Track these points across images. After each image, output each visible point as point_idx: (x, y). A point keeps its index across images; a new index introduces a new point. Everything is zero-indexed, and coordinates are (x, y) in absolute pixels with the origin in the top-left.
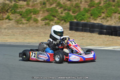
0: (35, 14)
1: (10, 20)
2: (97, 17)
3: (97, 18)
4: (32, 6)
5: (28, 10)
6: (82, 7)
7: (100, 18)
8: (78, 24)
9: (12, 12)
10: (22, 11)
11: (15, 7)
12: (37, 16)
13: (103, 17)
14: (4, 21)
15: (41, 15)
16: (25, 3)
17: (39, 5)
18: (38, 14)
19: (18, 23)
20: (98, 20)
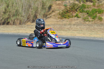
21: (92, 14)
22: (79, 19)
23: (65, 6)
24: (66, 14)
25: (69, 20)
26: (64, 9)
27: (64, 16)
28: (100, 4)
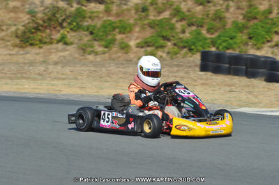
0: (124, 33)
1: (66, 44)
2: (264, 43)
3: (264, 46)
4: (118, 15)
5: (109, 22)
6: (229, 18)
8: (219, 57)
9: (72, 26)
10: (95, 26)
11: (80, 15)
12: (127, 37)
13: (277, 42)
14: (54, 46)
15: (136, 34)
16: (102, 7)
17: (133, 12)
18: (130, 32)
19: (84, 53)
20: (266, 49)
21: (103, 36)
22: (68, 47)
23: (32, 13)
24: (35, 35)
25: (41, 50)
26: (29, 23)
27: (28, 42)
28: (125, 7)
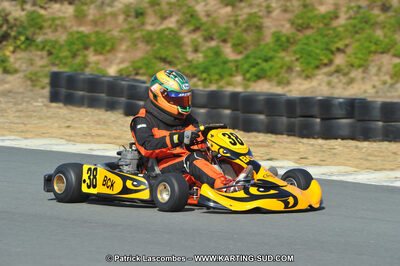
0: (101, 53)
1: (7, 71)
2: (318, 67)
3: (317, 72)
4: (95, 23)
5: (76, 36)
6: (268, 28)
7: (325, 70)
8: (71, 81)
9: (19, 43)
10: (56, 42)
12: (106, 60)
13: (338, 66)
15: (120, 55)
16: (70, 10)
17: (121, 18)
18: (109, 51)
19: (34, 86)
20: (320, 77)
